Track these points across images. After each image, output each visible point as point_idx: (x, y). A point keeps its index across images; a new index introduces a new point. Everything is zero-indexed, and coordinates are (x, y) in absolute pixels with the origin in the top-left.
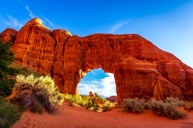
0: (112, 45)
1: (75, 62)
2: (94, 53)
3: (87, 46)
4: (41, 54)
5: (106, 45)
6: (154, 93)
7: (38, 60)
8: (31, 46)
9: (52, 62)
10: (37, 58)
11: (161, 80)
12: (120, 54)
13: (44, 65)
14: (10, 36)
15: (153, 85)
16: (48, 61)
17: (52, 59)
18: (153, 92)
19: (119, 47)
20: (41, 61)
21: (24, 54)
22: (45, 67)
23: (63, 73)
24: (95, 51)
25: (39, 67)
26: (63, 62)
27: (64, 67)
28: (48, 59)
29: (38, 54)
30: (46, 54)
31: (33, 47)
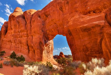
0: (61, 8)
1: (38, 34)
2: (50, 22)
3: (45, 16)
4: (19, 34)
5: (57, 10)
6: (104, 50)
7: (19, 38)
8: (13, 30)
9: (26, 38)
10: (18, 37)
11: (107, 33)
12: (68, 15)
13: (23, 41)
14: (5, 27)
15: (99, 41)
16: (24, 38)
17: (26, 36)
18: (102, 49)
19: (67, 8)
20: (21, 39)
21: (11, 37)
22: (24, 42)
23: (32, 45)
24: (50, 19)
25: (21, 43)
26: (32, 36)
27: (33, 40)
28: (24, 36)
29: (18, 35)
30: (22, 33)
31: (14, 30)
